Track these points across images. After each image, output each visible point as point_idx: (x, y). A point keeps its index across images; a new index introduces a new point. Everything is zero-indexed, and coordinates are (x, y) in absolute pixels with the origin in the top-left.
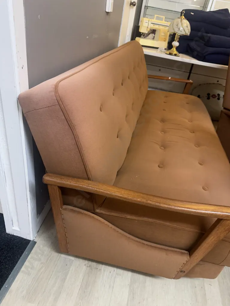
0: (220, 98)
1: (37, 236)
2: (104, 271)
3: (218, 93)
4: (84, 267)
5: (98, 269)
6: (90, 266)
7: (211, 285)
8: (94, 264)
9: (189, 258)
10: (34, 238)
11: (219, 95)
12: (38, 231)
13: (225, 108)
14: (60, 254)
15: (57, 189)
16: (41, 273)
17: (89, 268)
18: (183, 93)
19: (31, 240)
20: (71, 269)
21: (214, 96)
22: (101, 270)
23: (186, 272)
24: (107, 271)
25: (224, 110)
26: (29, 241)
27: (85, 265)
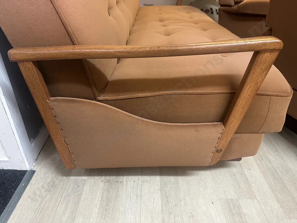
0: (214, 12)
1: (36, 164)
2: (127, 181)
3: (210, 8)
4: (102, 184)
5: (119, 182)
6: (108, 181)
7: (251, 170)
8: (113, 178)
9: (224, 129)
10: (32, 167)
11: (211, 9)
12: (36, 160)
13: (221, 6)
14: (68, 177)
15: (33, 68)
16: (46, 202)
17: (107, 184)
18: (177, 5)
19: (28, 170)
20: (85, 189)
21: (207, 11)
22: (123, 182)
23: (223, 150)
24: (130, 181)
25: (222, 8)
26: (25, 172)
27: (102, 181)
